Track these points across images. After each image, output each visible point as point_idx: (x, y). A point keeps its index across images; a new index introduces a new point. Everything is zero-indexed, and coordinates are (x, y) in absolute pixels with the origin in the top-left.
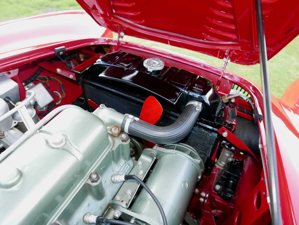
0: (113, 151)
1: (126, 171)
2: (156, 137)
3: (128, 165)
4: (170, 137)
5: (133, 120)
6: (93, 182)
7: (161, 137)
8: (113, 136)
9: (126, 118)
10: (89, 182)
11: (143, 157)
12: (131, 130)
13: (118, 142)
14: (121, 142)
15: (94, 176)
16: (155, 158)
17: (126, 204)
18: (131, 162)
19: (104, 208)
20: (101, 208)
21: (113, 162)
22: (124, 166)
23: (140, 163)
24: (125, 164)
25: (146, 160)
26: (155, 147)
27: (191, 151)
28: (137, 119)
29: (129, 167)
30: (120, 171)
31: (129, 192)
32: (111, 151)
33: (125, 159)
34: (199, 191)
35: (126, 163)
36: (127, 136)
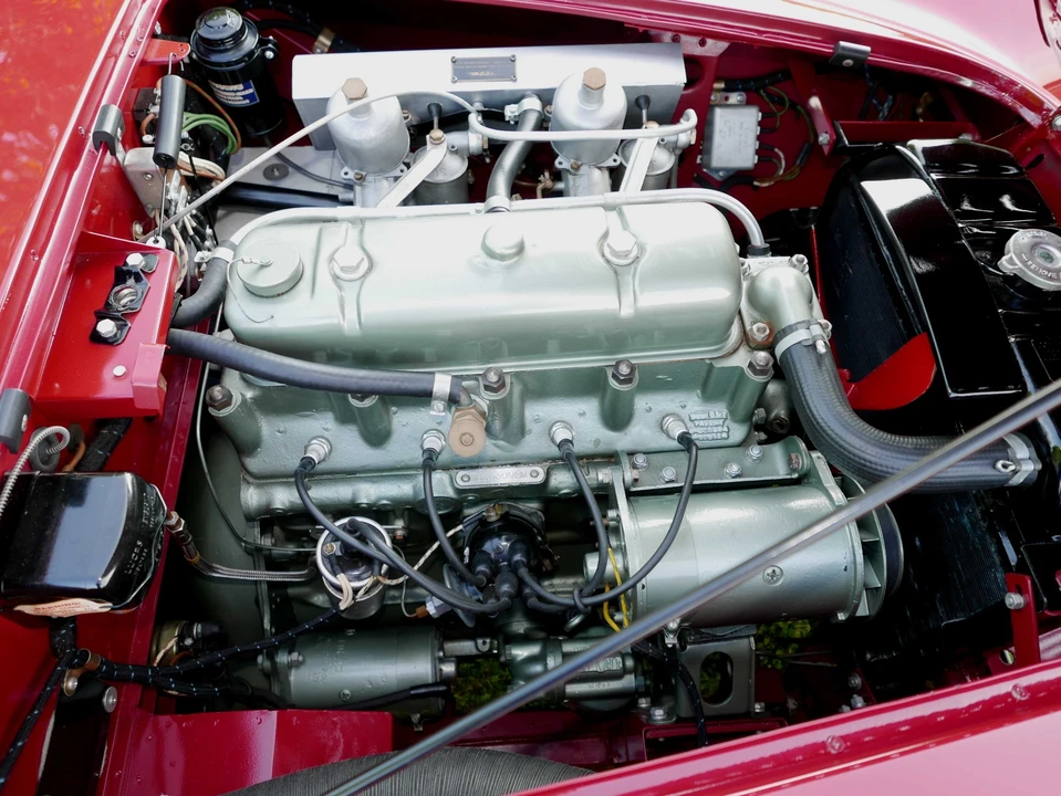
0: (711, 366)
1: (709, 436)
2: (815, 419)
3: (726, 429)
4: (844, 449)
5: (810, 343)
6: (614, 376)
7: (824, 431)
8: (745, 338)
9: (804, 325)
10: (610, 372)
11: (776, 450)
12: (787, 359)
13: (741, 359)
14: (745, 366)
15: (624, 370)
16: (795, 476)
17: (636, 480)
18: (738, 432)
19: (602, 448)
20: (597, 442)
21: (699, 391)
22: (716, 423)
23: (755, 451)
24: (721, 422)
25: (775, 461)
26: (815, 455)
27: (878, 542)
28: (821, 348)
29: (725, 435)
30: (697, 423)
31: (669, 473)
32: (708, 362)
33: (732, 412)
34: (860, 687)
35: (727, 422)
36: (767, 365)
